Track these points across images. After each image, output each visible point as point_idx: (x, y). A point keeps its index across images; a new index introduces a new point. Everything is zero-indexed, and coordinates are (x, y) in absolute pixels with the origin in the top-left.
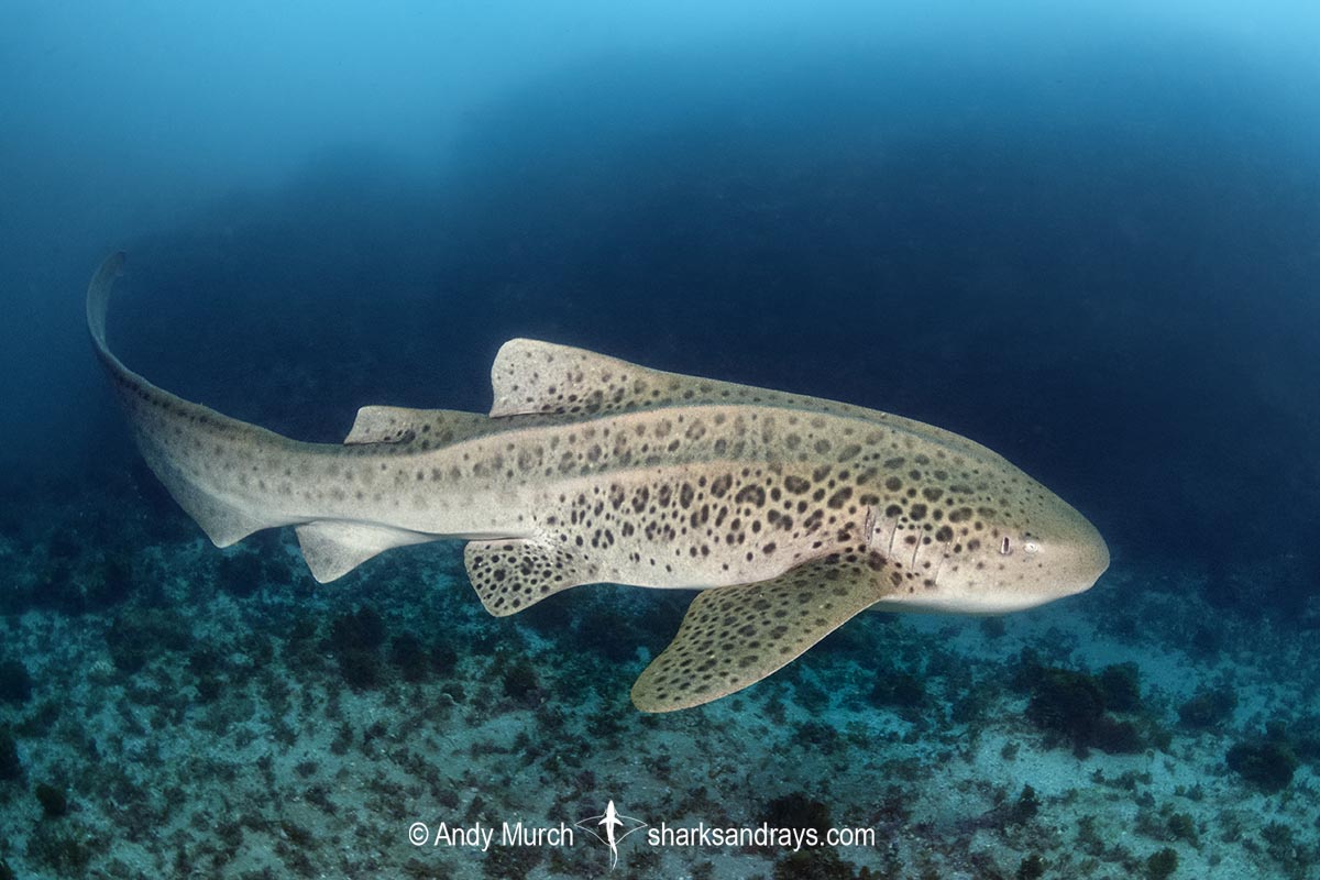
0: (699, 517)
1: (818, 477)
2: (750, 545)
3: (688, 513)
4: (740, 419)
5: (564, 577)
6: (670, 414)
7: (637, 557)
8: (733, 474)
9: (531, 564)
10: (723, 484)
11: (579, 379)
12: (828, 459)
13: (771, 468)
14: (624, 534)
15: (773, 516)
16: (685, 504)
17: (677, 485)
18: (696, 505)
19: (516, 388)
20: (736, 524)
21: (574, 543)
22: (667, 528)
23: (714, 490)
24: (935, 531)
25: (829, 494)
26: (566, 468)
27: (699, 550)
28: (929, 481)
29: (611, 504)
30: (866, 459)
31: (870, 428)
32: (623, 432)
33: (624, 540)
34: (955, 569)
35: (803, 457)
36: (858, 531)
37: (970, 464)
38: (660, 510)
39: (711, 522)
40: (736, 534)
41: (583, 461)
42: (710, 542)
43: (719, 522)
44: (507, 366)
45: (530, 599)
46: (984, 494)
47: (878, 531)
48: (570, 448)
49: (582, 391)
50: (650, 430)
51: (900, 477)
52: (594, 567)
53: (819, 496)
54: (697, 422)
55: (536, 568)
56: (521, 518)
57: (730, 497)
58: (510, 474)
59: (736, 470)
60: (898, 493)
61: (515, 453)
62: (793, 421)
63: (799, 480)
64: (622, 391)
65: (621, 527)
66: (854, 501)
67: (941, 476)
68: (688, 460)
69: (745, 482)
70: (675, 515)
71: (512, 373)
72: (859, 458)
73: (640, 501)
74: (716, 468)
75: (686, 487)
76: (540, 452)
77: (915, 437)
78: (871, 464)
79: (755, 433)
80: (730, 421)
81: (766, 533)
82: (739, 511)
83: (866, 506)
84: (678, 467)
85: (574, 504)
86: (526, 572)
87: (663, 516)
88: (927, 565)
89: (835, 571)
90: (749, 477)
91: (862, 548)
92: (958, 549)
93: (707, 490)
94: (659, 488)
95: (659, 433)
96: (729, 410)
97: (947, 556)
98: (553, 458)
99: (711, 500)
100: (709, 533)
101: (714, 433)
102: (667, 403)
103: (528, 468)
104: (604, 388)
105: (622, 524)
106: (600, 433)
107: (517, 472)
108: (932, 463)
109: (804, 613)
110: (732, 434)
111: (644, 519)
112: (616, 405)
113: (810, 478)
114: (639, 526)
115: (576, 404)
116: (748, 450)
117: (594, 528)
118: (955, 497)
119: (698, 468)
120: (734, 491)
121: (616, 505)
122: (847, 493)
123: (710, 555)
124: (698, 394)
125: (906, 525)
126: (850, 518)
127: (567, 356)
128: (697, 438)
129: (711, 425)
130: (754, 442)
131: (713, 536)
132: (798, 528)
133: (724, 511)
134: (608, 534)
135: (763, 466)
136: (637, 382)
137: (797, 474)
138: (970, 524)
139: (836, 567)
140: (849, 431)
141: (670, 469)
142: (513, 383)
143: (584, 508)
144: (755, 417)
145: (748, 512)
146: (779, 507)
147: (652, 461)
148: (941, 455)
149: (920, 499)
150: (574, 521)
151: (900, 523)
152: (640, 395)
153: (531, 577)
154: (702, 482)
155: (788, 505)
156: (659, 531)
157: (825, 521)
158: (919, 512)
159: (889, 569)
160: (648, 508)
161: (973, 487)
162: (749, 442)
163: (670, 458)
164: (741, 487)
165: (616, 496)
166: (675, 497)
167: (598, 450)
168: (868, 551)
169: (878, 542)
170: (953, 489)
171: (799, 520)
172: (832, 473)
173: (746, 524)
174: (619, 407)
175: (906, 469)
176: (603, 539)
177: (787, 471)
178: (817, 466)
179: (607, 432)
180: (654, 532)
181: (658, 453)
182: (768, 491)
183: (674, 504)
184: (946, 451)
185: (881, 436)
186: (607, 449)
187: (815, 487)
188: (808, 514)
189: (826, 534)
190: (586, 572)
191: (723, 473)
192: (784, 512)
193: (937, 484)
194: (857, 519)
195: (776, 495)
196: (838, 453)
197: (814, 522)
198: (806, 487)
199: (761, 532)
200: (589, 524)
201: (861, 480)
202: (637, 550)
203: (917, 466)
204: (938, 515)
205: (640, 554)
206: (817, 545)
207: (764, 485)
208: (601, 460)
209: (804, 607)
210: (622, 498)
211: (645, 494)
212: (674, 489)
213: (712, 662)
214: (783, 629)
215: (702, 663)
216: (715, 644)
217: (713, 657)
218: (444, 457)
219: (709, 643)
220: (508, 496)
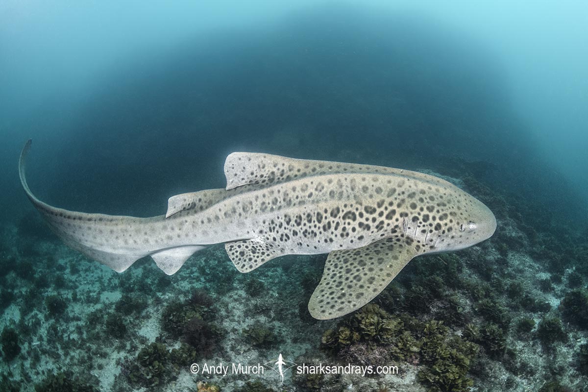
0: (327, 227)
1: (380, 205)
2: (351, 237)
3: (321, 225)
4: (339, 180)
5: (271, 254)
6: (307, 180)
7: (301, 244)
8: (340, 207)
9: (256, 249)
10: (336, 212)
11: (263, 167)
12: (382, 196)
13: (357, 203)
14: (294, 235)
15: (361, 225)
16: (319, 222)
17: (314, 213)
18: (324, 222)
19: (236, 175)
20: (344, 229)
21: (272, 240)
22: (312, 232)
23: (332, 214)
24: (434, 226)
25: (386, 213)
26: (263, 210)
27: (328, 240)
28: (428, 202)
29: (285, 223)
30: (399, 194)
31: (399, 179)
32: (286, 191)
33: (294, 238)
34: (443, 240)
35: (371, 196)
36: (400, 228)
37: (442, 191)
38: (308, 224)
39: (333, 229)
40: (345, 233)
41: (270, 205)
42: (333, 237)
43: (336, 229)
44: (231, 166)
45: (257, 265)
46: (451, 205)
47: (409, 228)
48: (264, 200)
49: (266, 172)
50: (298, 189)
51: (415, 202)
52: (283, 249)
53: (381, 214)
54: (320, 184)
55: (258, 251)
56: (248, 232)
57: (340, 218)
58: (240, 215)
59: (341, 205)
60: (416, 210)
61: (240, 205)
62: (364, 179)
63: (371, 208)
64: (283, 171)
66: (397, 216)
67: (432, 198)
68: (318, 202)
69: (346, 210)
70: (315, 226)
71: (233, 168)
72: (396, 195)
73: (298, 221)
74: (332, 204)
75: (318, 214)
76: (251, 203)
77: (418, 181)
78: (402, 197)
79: (347, 186)
80: (335, 182)
81: (359, 232)
82: (345, 223)
83: (403, 218)
84: (313, 205)
85: (269, 224)
86: (254, 252)
87: (310, 227)
88: (431, 241)
89: (392, 246)
90: (347, 208)
91: (402, 236)
92: (444, 232)
93: (328, 215)
94: (306, 215)
95: (303, 190)
96: (335, 177)
97: (439, 236)
98: (257, 205)
99: (331, 219)
100: (332, 233)
101: (328, 187)
102: (304, 175)
103: (247, 211)
104: (275, 170)
105: (292, 231)
106: (276, 192)
107: (243, 213)
108: (427, 193)
109: (381, 270)
110: (336, 188)
111: (301, 229)
112: (281, 178)
113: (376, 206)
114: (300, 232)
115: (263, 178)
116: (345, 194)
117: (280, 233)
118: (440, 208)
119: (323, 205)
120: (341, 214)
121: (288, 223)
122: (394, 212)
123: (334, 242)
124: (318, 169)
125: (421, 225)
126: (396, 223)
127: (257, 157)
128: (321, 191)
129: (326, 184)
130: (347, 191)
131: (334, 235)
132: (373, 229)
133: (338, 224)
134: (286, 235)
135: (353, 202)
136: (289, 166)
137: (369, 205)
138: (447, 221)
139: (392, 243)
140: (389, 182)
141: (310, 206)
142: (234, 173)
143: (274, 225)
144: (346, 179)
145: (349, 224)
146: (363, 220)
147: (302, 203)
148: (430, 188)
149: (425, 212)
150: (271, 231)
151: (419, 224)
152: (292, 172)
153: (256, 255)
154: (326, 211)
155: (367, 219)
156: (309, 233)
157: (385, 226)
158: (426, 218)
159: (415, 244)
160: (303, 223)
161: (446, 202)
162: (345, 191)
163: (309, 201)
164: (344, 212)
165: (287, 219)
166: (314, 218)
167: (276, 200)
168: (405, 237)
169: (408, 233)
170: (438, 205)
171: (373, 226)
172: (385, 203)
173: (349, 229)
174: (283, 179)
175: (417, 197)
176: (285, 238)
177: (365, 204)
178: (378, 200)
179: (279, 191)
180: (307, 234)
181: (303, 199)
182: (357, 213)
183: (314, 222)
184: (431, 186)
185: (404, 183)
186: (280, 199)
187: (378, 210)
188: (377, 223)
189: (386, 231)
190: (279, 252)
191: (335, 206)
192: (366, 223)
193: (431, 204)
194: (400, 223)
195: (361, 215)
196: (387, 193)
197: (380, 226)
198: (374, 210)
199: (356, 232)
200: (278, 232)
201: (399, 206)
202: (300, 241)
203: (421, 196)
204: (434, 218)
206: (382, 235)
207: (355, 211)
208: (278, 204)
209: (381, 266)
210: (290, 220)
211: (300, 218)
212: (313, 215)
213: (344, 295)
214: (373, 279)
215: (339, 294)
216: (344, 284)
217: (343, 291)
218: (211, 212)
219: (341, 283)
220: (241, 224)
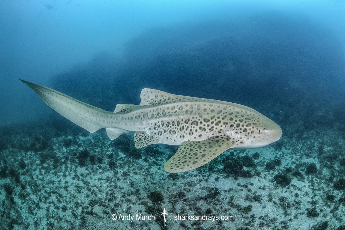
0: (182, 129)
1: (212, 118)
2: (195, 135)
3: (179, 128)
4: (192, 105)
5: (151, 142)
6: (175, 104)
8: (190, 118)
9: (146, 138)
10: (187, 121)
11: (157, 97)
12: (214, 114)
13: (200, 116)
14: (164, 132)
15: (200, 128)
16: (178, 125)
17: (176, 121)
18: (181, 126)
19: (145, 99)
20: (191, 130)
21: (154, 134)
22: (174, 131)
23: (185, 122)
24: (243, 130)
25: (215, 122)
26: (152, 117)
27: (182, 136)
28: (240, 118)
29: (162, 125)
30: (224, 113)
31: (225, 106)
32: (164, 109)
33: (164, 134)
34: (248, 138)
35: (208, 114)
36: (223, 131)
37: (249, 113)
38: (172, 127)
39: (185, 130)
40: (191, 133)
41: (156, 116)
42: (184, 134)
43: (186, 130)
44: (143, 94)
45: (143, 146)
46: (253, 120)
47: (228, 131)
48: (153, 113)
49: (158, 100)
50: (170, 108)
51: (233, 117)
52: (158, 140)
53: (212, 123)
54: (181, 106)
56: (144, 128)
57: (189, 124)
58: (142, 118)
59: (191, 117)
60: (233, 121)
61: (143, 114)
62: (205, 105)
64: (165, 99)
65: (164, 131)
66: (222, 124)
67: (242, 116)
68: (179, 115)
69: (193, 120)
70: (176, 128)
72: (222, 113)
73: (168, 125)
74: (185, 117)
75: (178, 122)
76: (147, 114)
77: (235, 107)
78: (225, 114)
79: (195, 108)
80: (189, 106)
81: (199, 132)
82: (191, 127)
83: (225, 125)
84: (176, 117)
85: (154, 125)
87: (173, 128)
88: (241, 138)
89: (218, 140)
91: (224, 135)
92: (249, 133)
93: (183, 122)
94: (172, 122)
95: (172, 109)
96: (189, 103)
97: (246, 136)
98: (150, 115)
99: (185, 124)
100: (184, 132)
101: (185, 109)
102: (175, 102)
103: (145, 117)
104: (162, 99)
105: (164, 130)
106: (159, 109)
107: (143, 118)
108: (240, 113)
109: (210, 151)
110: (189, 109)
111: (169, 129)
112: (164, 103)
113: (210, 118)
114: (168, 130)
115: (156, 102)
116: (194, 112)
117: (158, 131)
118: (246, 121)
119: (181, 117)
120: (190, 122)
122: (220, 122)
123: (185, 138)
124: (182, 100)
125: (235, 129)
126: (221, 128)
127: (155, 92)
128: (181, 110)
129: (184, 107)
130: (195, 111)
131: (185, 133)
132: (207, 130)
133: (188, 127)
135: (198, 116)
136: (169, 97)
137: (206, 118)
138: (251, 127)
139: (219, 139)
140: (219, 107)
141: (174, 117)
143: (156, 126)
144: (195, 105)
145: (194, 127)
146: (202, 126)
148: (242, 111)
149: (238, 122)
150: (154, 129)
151: (234, 129)
152: (169, 100)
153: (145, 141)
154: (182, 120)
155: (204, 125)
157: (214, 129)
158: (238, 125)
159: (231, 140)
160: (170, 126)
161: (251, 118)
162: (194, 110)
163: (175, 115)
164: (192, 121)
165: (163, 123)
166: (176, 124)
167: (159, 113)
168: (226, 136)
169: (227, 134)
170: (246, 119)
172: (215, 117)
173: (194, 130)
175: (234, 115)
176: (160, 133)
177: (204, 117)
178: (211, 116)
180: (171, 132)
181: (172, 114)
182: (199, 122)
183: (176, 125)
184: (243, 110)
185: (227, 108)
186: (161, 113)
187: (211, 121)
188: (210, 127)
189: (215, 132)
190: (156, 141)
191: (187, 118)
193: (242, 118)
194: (223, 128)
195: (201, 123)
196: (217, 112)
197: (212, 129)
198: (209, 121)
199: (198, 132)
201: (223, 119)
202: (167, 136)
203: (237, 114)
204: (243, 126)
205: (168, 137)
206: (213, 134)
208: (159, 115)
209: (210, 149)
211: (169, 123)
212: (175, 122)
213: (186, 161)
214: (205, 155)
215: (183, 161)
216: (187, 156)
217: (186, 160)
218: (130, 115)
219: (185, 156)
220: (141, 124)
